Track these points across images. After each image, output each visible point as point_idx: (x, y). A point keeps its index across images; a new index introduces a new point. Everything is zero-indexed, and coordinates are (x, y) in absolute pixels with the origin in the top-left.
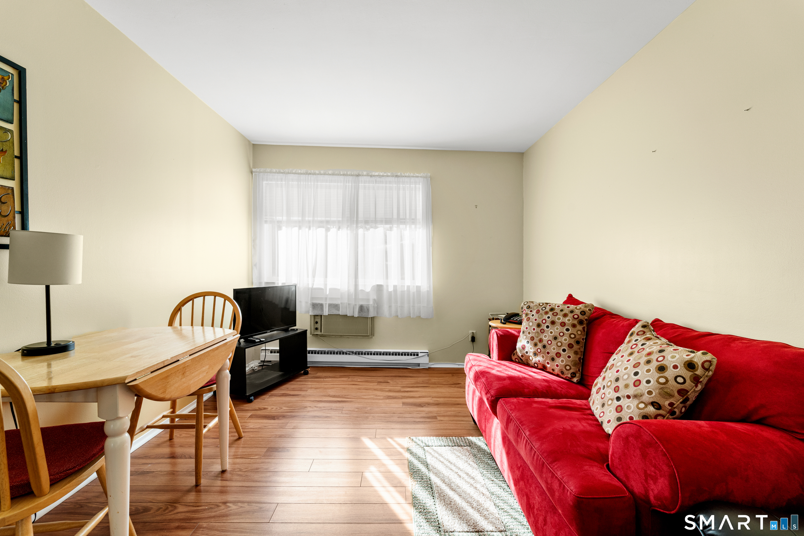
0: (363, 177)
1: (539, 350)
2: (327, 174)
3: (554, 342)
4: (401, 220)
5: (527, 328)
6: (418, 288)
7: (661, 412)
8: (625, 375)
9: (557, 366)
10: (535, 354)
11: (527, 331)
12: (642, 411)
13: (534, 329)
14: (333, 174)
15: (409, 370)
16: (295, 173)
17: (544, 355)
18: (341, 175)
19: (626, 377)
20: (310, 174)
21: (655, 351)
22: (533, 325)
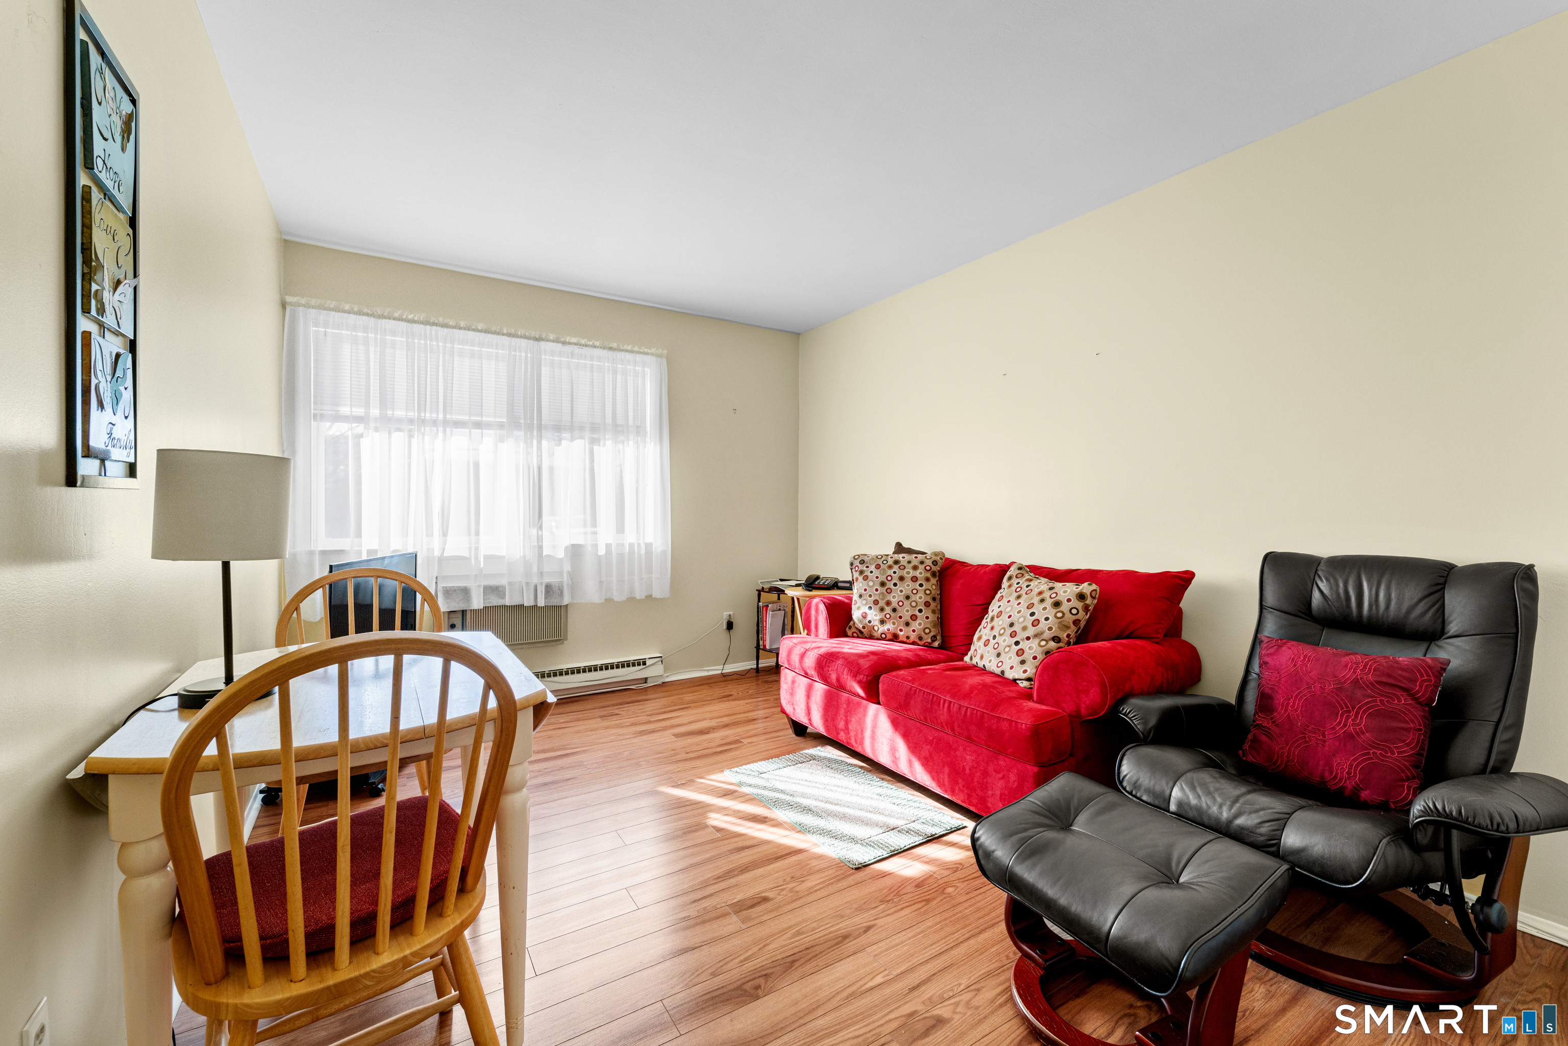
0: (547, 343)
1: (888, 616)
2: (474, 330)
3: (907, 603)
4: (619, 429)
5: (865, 590)
6: (649, 546)
7: (1061, 644)
8: (1020, 618)
9: (914, 631)
10: (882, 622)
11: (867, 594)
12: (1044, 648)
13: (877, 590)
14: (487, 331)
15: (632, 692)
16: (400, 319)
17: (895, 621)
18: (503, 335)
19: (1021, 620)
20: (434, 324)
21: (1045, 589)
22: (874, 585)
